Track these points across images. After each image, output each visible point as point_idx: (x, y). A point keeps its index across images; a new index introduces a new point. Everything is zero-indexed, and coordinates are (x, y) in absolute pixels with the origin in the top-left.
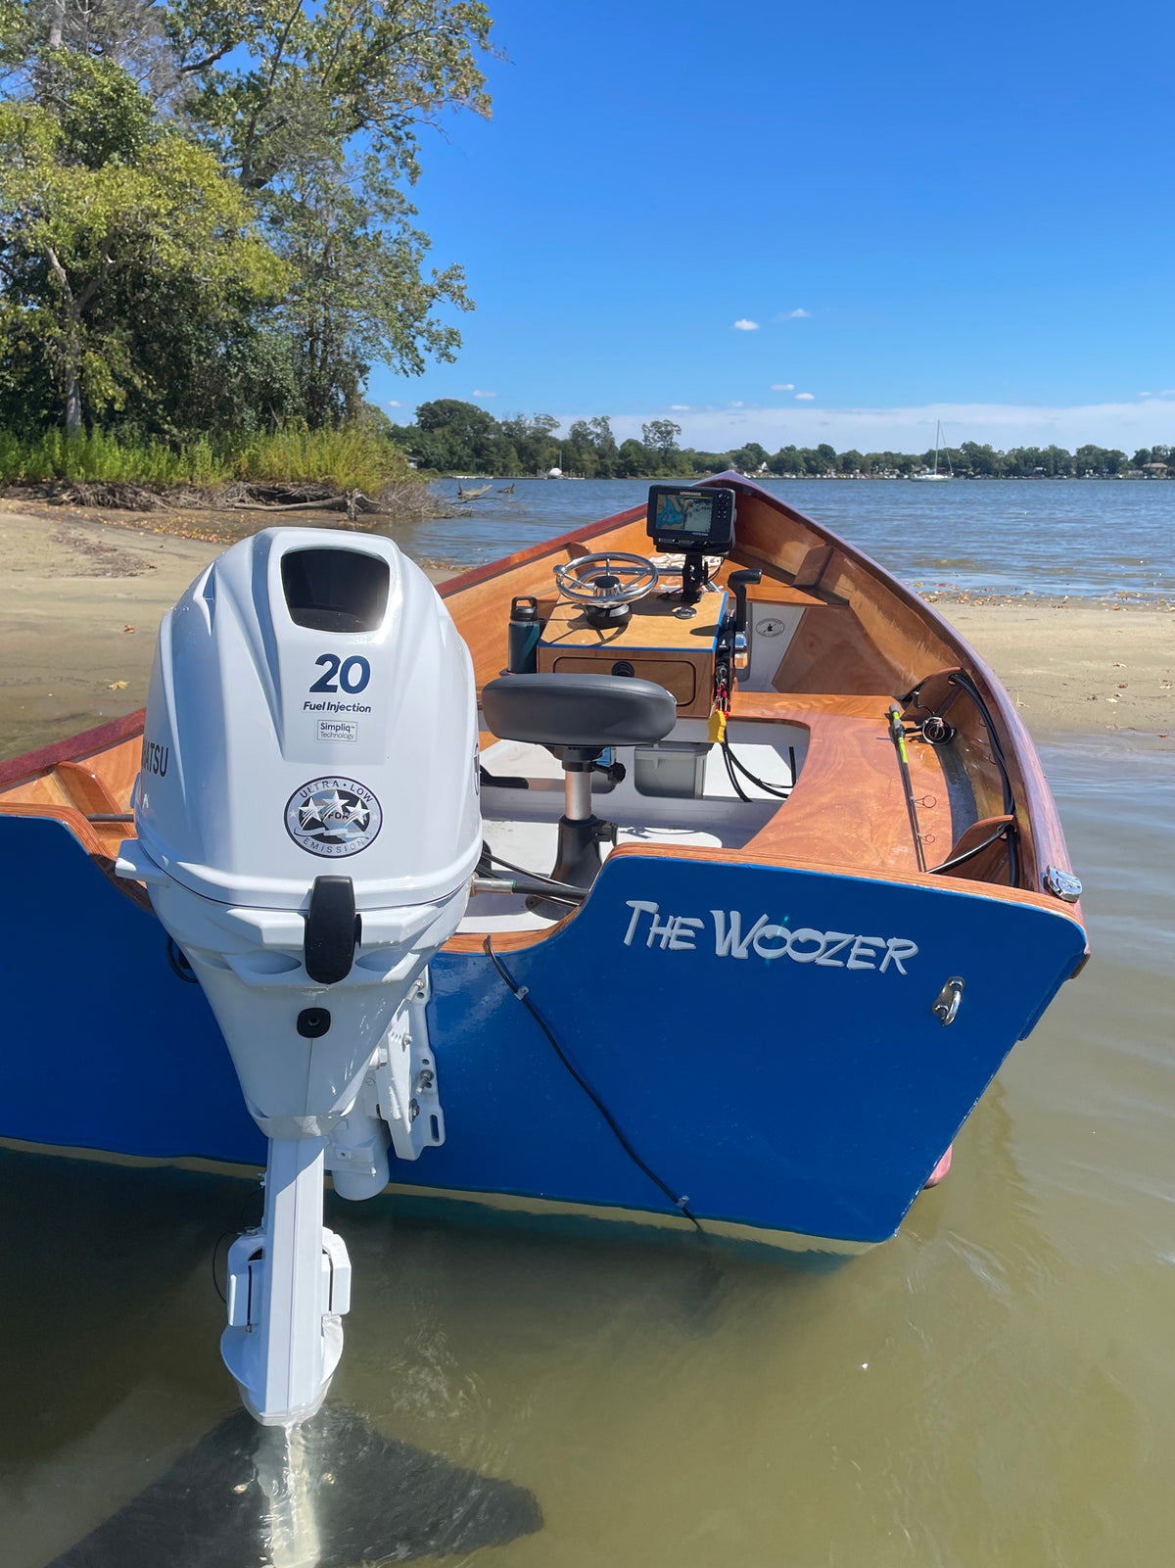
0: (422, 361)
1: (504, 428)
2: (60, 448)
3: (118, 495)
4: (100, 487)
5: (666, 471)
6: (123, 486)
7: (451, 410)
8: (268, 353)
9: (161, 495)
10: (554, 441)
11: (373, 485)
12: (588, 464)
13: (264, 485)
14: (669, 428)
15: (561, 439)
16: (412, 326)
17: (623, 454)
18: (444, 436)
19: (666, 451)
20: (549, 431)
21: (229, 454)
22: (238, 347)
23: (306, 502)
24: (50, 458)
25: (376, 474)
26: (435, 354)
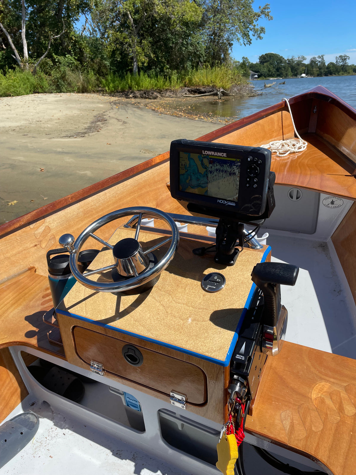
0: (251, 40)
1: (287, 61)
2: (130, 80)
3: (147, 94)
4: (142, 92)
5: (343, 73)
6: (149, 92)
7: (270, 57)
8: (196, 42)
9: (160, 94)
10: (304, 65)
11: (228, 86)
12: (315, 72)
13: (193, 88)
14: (345, 58)
15: (307, 64)
16: (248, 27)
17: (328, 68)
18: (267, 66)
19: (343, 66)
20: (303, 61)
21: (182, 78)
22: (186, 41)
23: (206, 93)
24: (127, 83)
25: (230, 82)
26: (256, 37)
